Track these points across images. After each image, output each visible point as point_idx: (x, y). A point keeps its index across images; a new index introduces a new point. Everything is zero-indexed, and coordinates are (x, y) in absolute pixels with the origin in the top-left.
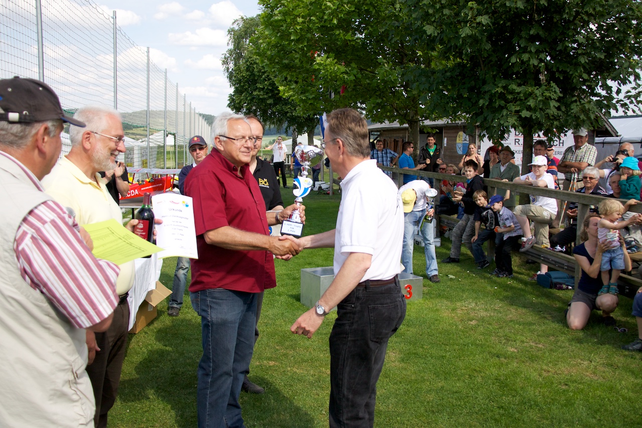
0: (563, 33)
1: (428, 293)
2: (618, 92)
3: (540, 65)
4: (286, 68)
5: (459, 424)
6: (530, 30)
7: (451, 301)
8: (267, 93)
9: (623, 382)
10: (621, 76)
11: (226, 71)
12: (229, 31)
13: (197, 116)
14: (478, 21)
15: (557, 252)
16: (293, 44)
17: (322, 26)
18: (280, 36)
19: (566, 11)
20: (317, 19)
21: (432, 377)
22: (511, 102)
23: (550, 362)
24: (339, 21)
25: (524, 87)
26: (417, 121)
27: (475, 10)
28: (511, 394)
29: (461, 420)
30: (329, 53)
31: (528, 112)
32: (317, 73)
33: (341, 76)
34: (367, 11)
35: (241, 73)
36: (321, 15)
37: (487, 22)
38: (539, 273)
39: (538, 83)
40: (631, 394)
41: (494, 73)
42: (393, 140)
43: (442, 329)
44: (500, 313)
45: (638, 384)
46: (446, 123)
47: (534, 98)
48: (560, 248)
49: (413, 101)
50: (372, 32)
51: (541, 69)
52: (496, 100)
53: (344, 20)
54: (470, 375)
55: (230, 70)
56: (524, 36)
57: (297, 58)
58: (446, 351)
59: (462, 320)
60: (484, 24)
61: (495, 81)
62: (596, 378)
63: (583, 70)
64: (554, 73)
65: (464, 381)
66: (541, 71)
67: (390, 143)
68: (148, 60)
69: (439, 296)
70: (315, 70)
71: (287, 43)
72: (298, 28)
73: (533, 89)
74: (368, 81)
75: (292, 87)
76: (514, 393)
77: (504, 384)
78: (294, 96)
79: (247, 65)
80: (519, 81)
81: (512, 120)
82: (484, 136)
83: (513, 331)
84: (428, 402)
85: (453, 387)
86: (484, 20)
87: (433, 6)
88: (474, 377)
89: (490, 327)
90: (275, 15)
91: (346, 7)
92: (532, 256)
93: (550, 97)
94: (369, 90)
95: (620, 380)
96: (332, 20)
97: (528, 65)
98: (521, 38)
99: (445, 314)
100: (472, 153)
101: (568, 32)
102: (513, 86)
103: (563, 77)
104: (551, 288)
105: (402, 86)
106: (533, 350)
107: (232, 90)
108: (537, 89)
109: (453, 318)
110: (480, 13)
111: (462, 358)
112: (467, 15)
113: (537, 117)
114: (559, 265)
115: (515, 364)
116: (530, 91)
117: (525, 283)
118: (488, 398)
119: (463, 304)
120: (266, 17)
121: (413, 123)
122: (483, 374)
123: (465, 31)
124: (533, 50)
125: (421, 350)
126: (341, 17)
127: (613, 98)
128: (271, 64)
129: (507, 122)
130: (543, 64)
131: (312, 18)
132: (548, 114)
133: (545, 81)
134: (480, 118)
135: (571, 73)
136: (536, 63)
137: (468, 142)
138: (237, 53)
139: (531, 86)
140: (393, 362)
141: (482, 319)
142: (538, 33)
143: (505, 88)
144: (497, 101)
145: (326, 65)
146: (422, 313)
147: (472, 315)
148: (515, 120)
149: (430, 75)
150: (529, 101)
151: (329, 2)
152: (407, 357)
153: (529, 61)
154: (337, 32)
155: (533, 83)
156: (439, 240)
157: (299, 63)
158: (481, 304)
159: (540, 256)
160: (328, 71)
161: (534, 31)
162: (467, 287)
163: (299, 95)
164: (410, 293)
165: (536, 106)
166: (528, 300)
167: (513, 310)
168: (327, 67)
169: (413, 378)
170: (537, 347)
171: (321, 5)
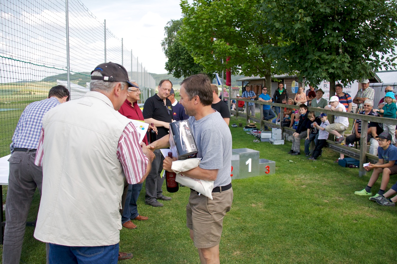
0: (351, 26)
1: (279, 170)
2: (382, 58)
4: (197, 47)
5: (298, 242)
6: (333, 24)
7: (291, 175)
8: (186, 61)
9: (387, 218)
10: (384, 49)
11: (164, 49)
12: (165, 28)
13: (148, 75)
14: (304, 20)
15: (350, 147)
16: (201, 34)
17: (217, 24)
18: (194, 30)
19: (354, 14)
20: (214, 20)
21: (282, 216)
22: (323, 64)
23: (347, 208)
24: (226, 21)
25: (330, 56)
26: (270, 75)
27: (303, 14)
28: (326, 226)
29: (299, 240)
30: (221, 38)
31: (333, 70)
32: (214, 50)
33: (228, 51)
34: (242, 15)
35: (172, 50)
36: (217, 18)
37: (309, 20)
38: (339, 159)
39: (338, 54)
40: (391, 225)
41: (314, 48)
42: (256, 85)
43: (287, 190)
44: (319, 181)
45: (395, 219)
46: (286, 76)
47: (335, 62)
48: (351, 145)
49: (268, 64)
50: (245, 27)
51: (340, 46)
53: (229, 20)
54: (303, 216)
55: (166, 49)
56: (330, 28)
57: (204, 42)
58: (290, 203)
59: (298, 185)
60: (308, 21)
61: (314, 52)
62: (372, 217)
63: (363, 47)
64: (347, 48)
65: (300, 219)
66: (340, 47)
67: (255, 87)
69: (285, 172)
70: (214, 48)
71: (198, 34)
72: (204, 25)
73: (335, 57)
74: (243, 54)
75: (201, 58)
76: (327, 225)
77: (322, 220)
78: (202, 62)
79: (175, 46)
80: (327, 53)
81: (324, 74)
83: (326, 191)
84: (281, 230)
85: (294, 222)
86: (308, 19)
87: (279, 12)
88: (306, 216)
89: (313, 189)
90: (191, 19)
91: (231, 14)
92: (335, 149)
93: (345, 61)
94: (243, 59)
95: (386, 217)
96: (222, 21)
97: (333, 44)
98: (328, 29)
99: (288, 182)
100: (301, 92)
101: (354, 26)
102: (324, 56)
103: (352, 50)
104: (346, 167)
105: (261, 56)
106: (337, 201)
107: (167, 60)
108: (338, 57)
109: (292, 184)
110: (305, 16)
111: (299, 206)
112: (298, 17)
113: (338, 72)
114: (351, 154)
115: (328, 209)
116: (333, 58)
117: (332, 164)
118: (313, 228)
119: (298, 176)
120: (186, 20)
121: (268, 76)
122: (310, 215)
123: (298, 26)
125: (276, 202)
127: (379, 62)
128: (189, 45)
129: (322, 75)
130: (341, 43)
131: (211, 20)
132: (343, 71)
133: (342, 53)
134: (306, 74)
135: (356, 48)
136: (337, 43)
137: (298, 86)
138: (169, 40)
140: (260, 208)
141: (309, 185)
142: (338, 26)
143: (320, 56)
144: (315, 64)
145: (220, 45)
146: (276, 182)
147: (303, 182)
148: (326, 74)
149: (278, 50)
150: (333, 64)
151: (221, 11)
152: (268, 206)
153: (333, 41)
154: (225, 27)
155: (335, 54)
156: (283, 141)
157: (205, 45)
158: (308, 176)
159: (340, 149)
160: (221, 48)
161: (335, 25)
162: (300, 167)
163: (205, 62)
164: (269, 171)
165: (337, 66)
166: (334, 173)
167: (326, 180)
168: (220, 46)
169: (272, 217)
170: (339, 200)
171: (216, 12)
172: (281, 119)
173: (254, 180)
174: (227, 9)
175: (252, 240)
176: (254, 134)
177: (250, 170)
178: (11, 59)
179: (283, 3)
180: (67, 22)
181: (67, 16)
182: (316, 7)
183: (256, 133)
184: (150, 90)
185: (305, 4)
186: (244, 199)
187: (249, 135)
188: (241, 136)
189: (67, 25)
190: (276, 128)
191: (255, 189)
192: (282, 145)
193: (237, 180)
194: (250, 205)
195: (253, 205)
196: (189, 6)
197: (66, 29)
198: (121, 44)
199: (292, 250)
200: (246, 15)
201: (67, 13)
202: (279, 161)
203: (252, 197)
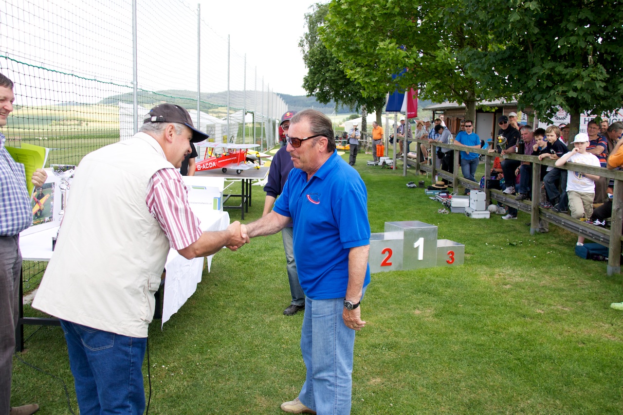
0: (613, 16)
1: (471, 260)
4: (351, 53)
6: (579, 14)
7: (491, 267)
8: (338, 75)
12: (305, 15)
15: (596, 225)
16: (358, 30)
17: (385, 14)
18: (346, 23)
20: (381, 7)
22: (559, 83)
23: (572, 323)
25: (571, 69)
28: (530, 349)
31: (574, 93)
35: (315, 56)
37: (534, 8)
41: (542, 56)
42: (455, 118)
43: (478, 291)
44: (535, 279)
46: (502, 103)
47: (580, 80)
48: (599, 222)
51: (589, 51)
53: (406, 8)
55: (306, 52)
56: (572, 20)
59: (497, 284)
60: (532, 9)
61: (543, 63)
62: (613, 340)
64: (603, 54)
66: (589, 53)
67: (453, 121)
68: (229, 46)
69: (481, 263)
71: (352, 30)
72: (362, 17)
73: (579, 71)
75: (357, 70)
78: (359, 78)
79: (321, 49)
80: (566, 63)
83: (543, 296)
84: (453, 351)
86: (532, 6)
89: (523, 291)
90: (343, 4)
92: (571, 228)
93: (596, 78)
94: (428, 72)
96: (394, 8)
97: (576, 47)
98: (568, 21)
99: (483, 278)
101: (617, 15)
102: (560, 68)
103: (612, 58)
104: (588, 258)
106: (559, 313)
108: (584, 70)
109: (489, 282)
111: (491, 316)
113: (583, 97)
114: (596, 237)
115: (539, 324)
116: (576, 73)
121: (470, 102)
122: (507, 331)
123: (514, 17)
125: (455, 308)
126: (403, 6)
129: (555, 100)
130: (591, 46)
132: (594, 94)
133: (592, 63)
135: (619, 54)
136: (583, 47)
138: (312, 37)
139: (579, 68)
140: (427, 317)
141: (517, 285)
142: (587, 18)
143: (552, 70)
144: (544, 82)
145: (389, 50)
146: (462, 277)
147: (508, 280)
148: (562, 100)
150: (574, 83)
152: (440, 314)
153: (577, 43)
154: (398, 18)
155: (581, 65)
156: (488, 212)
157: (364, 48)
158: (518, 271)
159: (579, 228)
160: (390, 55)
161: (582, 16)
162: (508, 256)
163: (364, 78)
164: (453, 259)
165: (582, 87)
166: (563, 269)
167: (547, 277)
168: (388, 52)
169: (443, 331)
170: (563, 310)
172: (487, 176)
173: (426, 274)
176: (441, 199)
177: (421, 257)
183: (445, 199)
186: (405, 302)
187: (432, 202)
188: (420, 202)
189: (135, 12)
190: (476, 191)
192: (485, 218)
193: (399, 271)
194: (413, 311)
195: (417, 312)
202: (475, 245)
203: (417, 299)
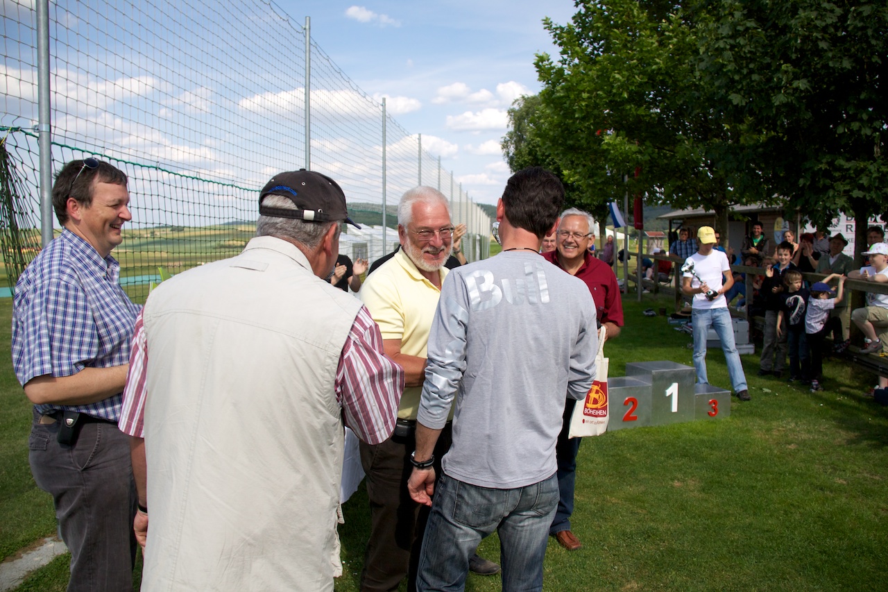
3: (874, 135)
4: (571, 150)
5: (769, 569)
6: (860, 94)
7: (766, 420)
11: (506, 155)
12: (509, 112)
13: (474, 206)
14: (794, 86)
16: (578, 122)
17: (611, 101)
18: (564, 114)
20: (605, 93)
21: (739, 511)
22: (839, 180)
24: (630, 94)
25: (855, 162)
26: (725, 206)
27: (791, 74)
28: (837, 537)
29: (772, 566)
30: (619, 130)
31: (861, 192)
32: (606, 154)
33: (634, 156)
34: (663, 82)
35: (522, 157)
36: (609, 88)
37: (805, 87)
38: (877, 387)
39: (871, 157)
41: (817, 147)
43: (754, 453)
44: (827, 435)
46: (760, 207)
47: (867, 175)
49: (720, 182)
50: (669, 105)
51: (875, 139)
52: (819, 179)
53: (636, 93)
54: (785, 511)
55: (511, 154)
56: (852, 101)
57: (584, 138)
58: (757, 481)
59: (778, 444)
60: (802, 89)
61: (818, 156)
65: (778, 518)
66: (876, 142)
68: (420, 147)
69: (751, 414)
70: (604, 151)
71: (571, 121)
72: (583, 104)
73: (866, 164)
74: (666, 161)
75: (578, 171)
76: (841, 535)
77: (828, 524)
78: (581, 181)
79: (529, 148)
80: (848, 155)
81: (841, 202)
82: (807, 222)
83: (842, 458)
84: (732, 542)
85: (764, 524)
86: (802, 84)
87: (738, 72)
88: (791, 513)
89: (813, 452)
90: (558, 91)
91: (638, 79)
92: (867, 366)
96: (621, 94)
97: (860, 135)
98: (849, 103)
99: (758, 435)
102: (841, 162)
105: (706, 165)
108: (872, 164)
109: (767, 440)
110: (796, 77)
111: (777, 490)
112: (780, 80)
113: (872, 197)
115: (844, 500)
116: (862, 166)
117: (859, 400)
118: (808, 539)
119: (781, 423)
120: (547, 94)
122: (801, 510)
123: (779, 99)
124: (865, 117)
125: (727, 478)
126: (632, 90)
128: (553, 145)
129: (835, 204)
130: (877, 133)
131: (598, 92)
133: (880, 155)
134: (801, 201)
136: (869, 134)
138: (518, 135)
139: (864, 161)
140: (691, 491)
141: (803, 443)
142: (871, 98)
143: (829, 164)
144: (822, 180)
145: (616, 145)
146: (730, 434)
147: (791, 437)
148: (845, 202)
149: (738, 151)
150: (861, 179)
151: (618, 73)
152: (708, 487)
153: (861, 130)
154: (628, 106)
155: (865, 157)
156: (752, 346)
157: (585, 144)
158: (803, 424)
160: (617, 151)
161: (865, 96)
162: (786, 404)
163: (586, 179)
164: (715, 410)
165: (870, 184)
167: (843, 433)
168: (616, 147)
169: (715, 512)
170: (873, 479)
171: (609, 78)
172: (748, 300)
173: (683, 430)
174: (630, 68)
175: (667, 559)
177: (674, 409)
178: (197, 179)
179: (747, 51)
180: (308, 106)
181: (307, 93)
182: (821, 57)
184: (478, 238)
185: (795, 52)
186: (657, 470)
187: (678, 334)
188: (662, 334)
189: (308, 110)
191: (684, 448)
192: (748, 354)
193: (647, 427)
194: (670, 483)
195: (676, 484)
196: (553, 65)
197: (306, 118)
198: (418, 145)
199: (755, 586)
200: (670, 82)
201: (307, 88)
203: (675, 466)
